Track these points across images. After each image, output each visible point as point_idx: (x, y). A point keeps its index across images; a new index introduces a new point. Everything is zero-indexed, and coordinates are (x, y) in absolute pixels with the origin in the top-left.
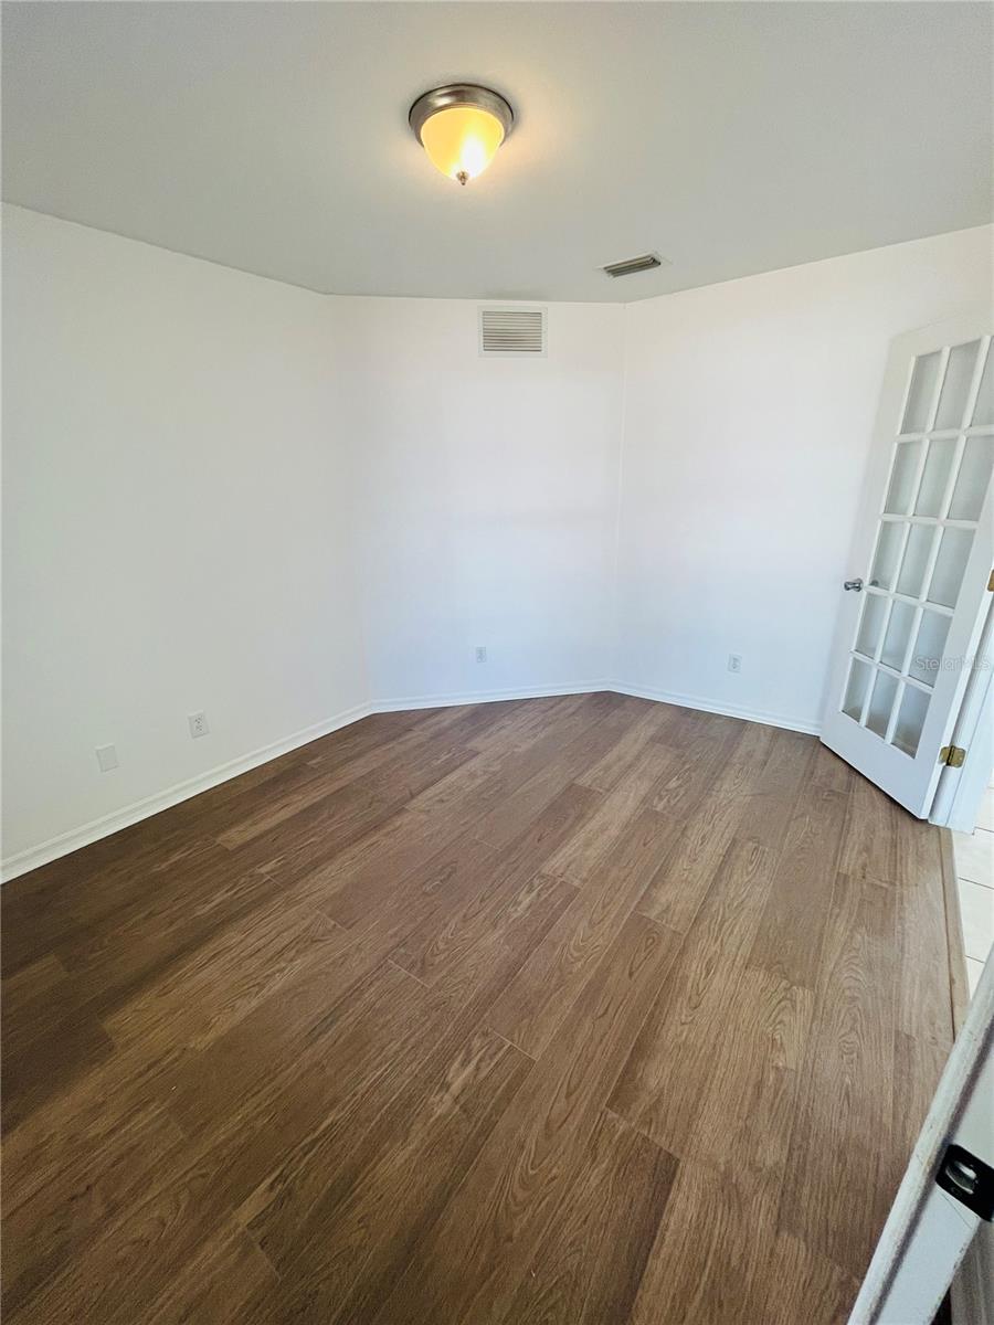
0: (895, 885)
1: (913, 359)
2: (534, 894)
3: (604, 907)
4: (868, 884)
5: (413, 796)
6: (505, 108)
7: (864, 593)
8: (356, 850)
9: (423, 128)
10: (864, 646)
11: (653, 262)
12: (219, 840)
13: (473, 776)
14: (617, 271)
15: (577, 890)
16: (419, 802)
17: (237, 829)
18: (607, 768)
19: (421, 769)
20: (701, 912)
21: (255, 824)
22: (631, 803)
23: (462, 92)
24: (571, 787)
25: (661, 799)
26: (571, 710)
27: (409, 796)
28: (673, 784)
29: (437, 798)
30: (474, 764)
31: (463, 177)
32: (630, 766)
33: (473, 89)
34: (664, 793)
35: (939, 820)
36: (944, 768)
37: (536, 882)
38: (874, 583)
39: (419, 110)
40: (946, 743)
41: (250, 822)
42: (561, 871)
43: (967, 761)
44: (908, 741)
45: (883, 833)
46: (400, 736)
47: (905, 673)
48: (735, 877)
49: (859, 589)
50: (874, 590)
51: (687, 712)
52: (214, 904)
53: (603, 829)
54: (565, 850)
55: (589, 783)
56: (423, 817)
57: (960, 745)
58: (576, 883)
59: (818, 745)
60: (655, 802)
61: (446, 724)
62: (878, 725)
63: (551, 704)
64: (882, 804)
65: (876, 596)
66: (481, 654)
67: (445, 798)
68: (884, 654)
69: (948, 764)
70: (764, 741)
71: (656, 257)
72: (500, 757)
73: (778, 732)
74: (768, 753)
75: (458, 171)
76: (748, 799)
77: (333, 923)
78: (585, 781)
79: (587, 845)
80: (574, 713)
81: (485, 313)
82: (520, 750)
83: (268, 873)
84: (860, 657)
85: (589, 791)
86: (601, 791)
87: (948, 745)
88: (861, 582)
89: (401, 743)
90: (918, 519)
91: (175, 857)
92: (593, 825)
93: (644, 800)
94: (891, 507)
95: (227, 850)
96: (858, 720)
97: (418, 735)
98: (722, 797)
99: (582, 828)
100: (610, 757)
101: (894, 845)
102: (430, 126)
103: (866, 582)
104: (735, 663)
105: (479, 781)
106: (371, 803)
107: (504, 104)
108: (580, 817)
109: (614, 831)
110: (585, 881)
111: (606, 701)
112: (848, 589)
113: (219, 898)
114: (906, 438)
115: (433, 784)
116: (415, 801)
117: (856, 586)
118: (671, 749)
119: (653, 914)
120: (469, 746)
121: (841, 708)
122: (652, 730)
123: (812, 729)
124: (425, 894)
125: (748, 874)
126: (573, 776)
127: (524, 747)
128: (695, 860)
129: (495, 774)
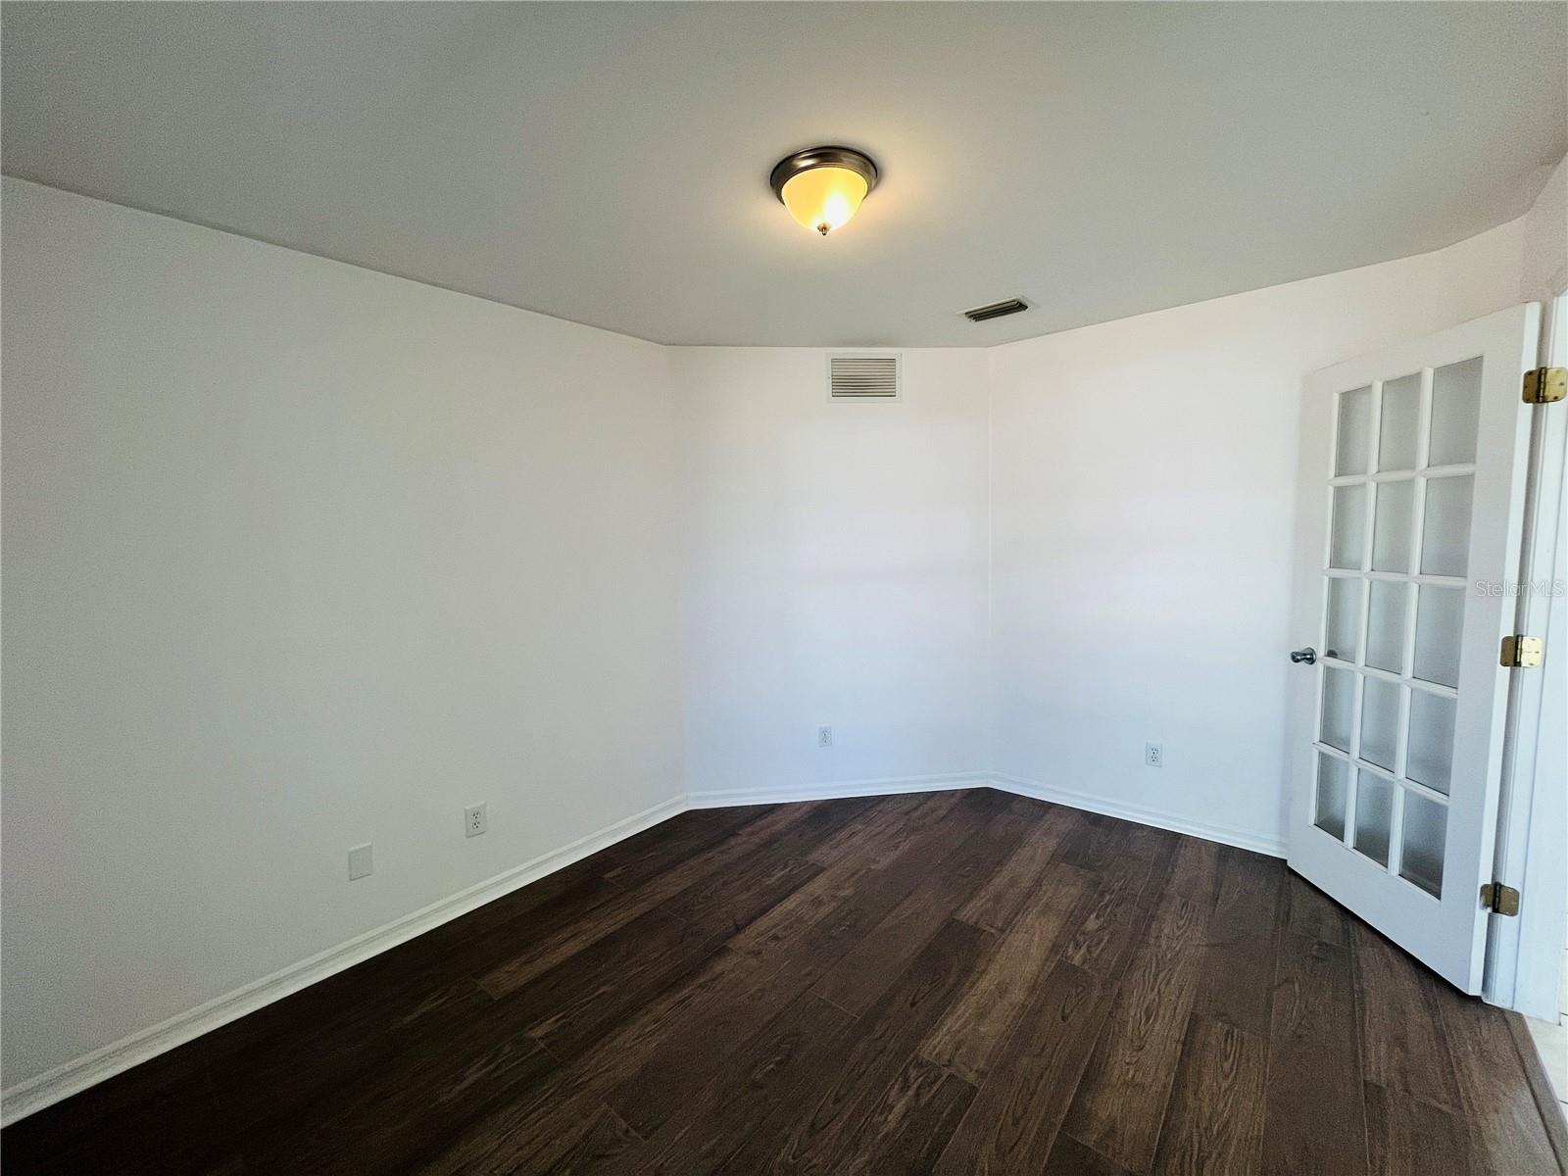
0: (1461, 1108)
1: (1336, 397)
2: (911, 1093)
3: (1016, 1122)
4: (1418, 1105)
5: (738, 929)
6: (869, 166)
7: (1319, 666)
8: (661, 1008)
9: (783, 190)
10: (1329, 736)
11: (1018, 306)
12: (483, 983)
13: (817, 902)
14: (979, 316)
15: (973, 1089)
16: (746, 940)
17: (507, 968)
18: (998, 898)
19: (748, 889)
20: (1163, 1139)
21: (529, 962)
22: (1037, 953)
23: (826, 155)
24: (951, 924)
25: (1078, 946)
26: (942, 812)
27: (733, 928)
28: (1092, 924)
29: (771, 933)
30: (818, 886)
31: (824, 229)
32: (1029, 895)
33: (837, 151)
34: (1080, 938)
35: (1499, 998)
36: (1490, 915)
37: (913, 1073)
38: (1331, 654)
39: (781, 173)
40: (1486, 879)
41: (523, 959)
42: (947, 1057)
43: (1526, 904)
44: (1425, 871)
45: (1417, 1017)
46: (721, 842)
47: (1401, 773)
48: (1207, 1081)
49: (1312, 661)
50: (1332, 662)
51: (1096, 820)
52: (465, 1084)
53: (1002, 991)
54: (949, 1023)
55: (974, 919)
56: (753, 962)
57: (1509, 880)
58: (971, 1077)
59: (1286, 873)
60: (1070, 950)
61: (779, 826)
62: (1373, 845)
63: (915, 803)
64: (1402, 968)
65: (1334, 670)
66: (825, 736)
67: (781, 934)
68: (1363, 747)
69: (1496, 910)
70: (1209, 864)
71: (1023, 301)
72: (853, 875)
73: (1225, 852)
74: (1218, 883)
75: (820, 222)
76: (1203, 950)
77: (625, 1126)
78: (969, 913)
79: (982, 1015)
80: (945, 817)
81: (833, 360)
82: (880, 866)
83: (541, 1038)
84: (1327, 750)
85: (975, 929)
86: (993, 931)
87: (1489, 882)
88: (1312, 653)
89: (722, 852)
90: (1377, 575)
91: (422, 1009)
92: (986, 984)
93: (1055, 948)
94: (1337, 561)
95: (491, 999)
96: (1341, 837)
97: (742, 843)
98: (1164, 947)
99: (971, 987)
100: (1001, 880)
101: (1441, 1037)
102: (790, 187)
103: (1321, 652)
104: (1154, 756)
105: (825, 910)
106: (683, 936)
107: (868, 163)
108: (967, 971)
109: (1017, 995)
110: (982, 1074)
111: (985, 802)
112: (1297, 661)
113: (473, 1075)
114: (1342, 481)
115: (764, 911)
116: (742, 936)
117: (1309, 658)
118: (1082, 872)
119: (1090, 1139)
120: (813, 858)
121: (1312, 818)
122: (1051, 844)
123: (1274, 848)
124: (756, 1086)
125: (1226, 1077)
126: (952, 907)
127: (884, 862)
128: (1141, 1049)
129: (846, 900)
